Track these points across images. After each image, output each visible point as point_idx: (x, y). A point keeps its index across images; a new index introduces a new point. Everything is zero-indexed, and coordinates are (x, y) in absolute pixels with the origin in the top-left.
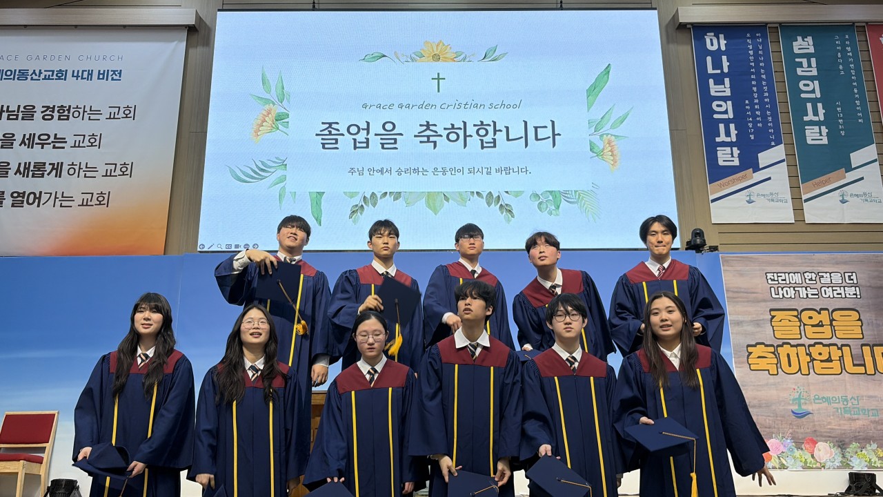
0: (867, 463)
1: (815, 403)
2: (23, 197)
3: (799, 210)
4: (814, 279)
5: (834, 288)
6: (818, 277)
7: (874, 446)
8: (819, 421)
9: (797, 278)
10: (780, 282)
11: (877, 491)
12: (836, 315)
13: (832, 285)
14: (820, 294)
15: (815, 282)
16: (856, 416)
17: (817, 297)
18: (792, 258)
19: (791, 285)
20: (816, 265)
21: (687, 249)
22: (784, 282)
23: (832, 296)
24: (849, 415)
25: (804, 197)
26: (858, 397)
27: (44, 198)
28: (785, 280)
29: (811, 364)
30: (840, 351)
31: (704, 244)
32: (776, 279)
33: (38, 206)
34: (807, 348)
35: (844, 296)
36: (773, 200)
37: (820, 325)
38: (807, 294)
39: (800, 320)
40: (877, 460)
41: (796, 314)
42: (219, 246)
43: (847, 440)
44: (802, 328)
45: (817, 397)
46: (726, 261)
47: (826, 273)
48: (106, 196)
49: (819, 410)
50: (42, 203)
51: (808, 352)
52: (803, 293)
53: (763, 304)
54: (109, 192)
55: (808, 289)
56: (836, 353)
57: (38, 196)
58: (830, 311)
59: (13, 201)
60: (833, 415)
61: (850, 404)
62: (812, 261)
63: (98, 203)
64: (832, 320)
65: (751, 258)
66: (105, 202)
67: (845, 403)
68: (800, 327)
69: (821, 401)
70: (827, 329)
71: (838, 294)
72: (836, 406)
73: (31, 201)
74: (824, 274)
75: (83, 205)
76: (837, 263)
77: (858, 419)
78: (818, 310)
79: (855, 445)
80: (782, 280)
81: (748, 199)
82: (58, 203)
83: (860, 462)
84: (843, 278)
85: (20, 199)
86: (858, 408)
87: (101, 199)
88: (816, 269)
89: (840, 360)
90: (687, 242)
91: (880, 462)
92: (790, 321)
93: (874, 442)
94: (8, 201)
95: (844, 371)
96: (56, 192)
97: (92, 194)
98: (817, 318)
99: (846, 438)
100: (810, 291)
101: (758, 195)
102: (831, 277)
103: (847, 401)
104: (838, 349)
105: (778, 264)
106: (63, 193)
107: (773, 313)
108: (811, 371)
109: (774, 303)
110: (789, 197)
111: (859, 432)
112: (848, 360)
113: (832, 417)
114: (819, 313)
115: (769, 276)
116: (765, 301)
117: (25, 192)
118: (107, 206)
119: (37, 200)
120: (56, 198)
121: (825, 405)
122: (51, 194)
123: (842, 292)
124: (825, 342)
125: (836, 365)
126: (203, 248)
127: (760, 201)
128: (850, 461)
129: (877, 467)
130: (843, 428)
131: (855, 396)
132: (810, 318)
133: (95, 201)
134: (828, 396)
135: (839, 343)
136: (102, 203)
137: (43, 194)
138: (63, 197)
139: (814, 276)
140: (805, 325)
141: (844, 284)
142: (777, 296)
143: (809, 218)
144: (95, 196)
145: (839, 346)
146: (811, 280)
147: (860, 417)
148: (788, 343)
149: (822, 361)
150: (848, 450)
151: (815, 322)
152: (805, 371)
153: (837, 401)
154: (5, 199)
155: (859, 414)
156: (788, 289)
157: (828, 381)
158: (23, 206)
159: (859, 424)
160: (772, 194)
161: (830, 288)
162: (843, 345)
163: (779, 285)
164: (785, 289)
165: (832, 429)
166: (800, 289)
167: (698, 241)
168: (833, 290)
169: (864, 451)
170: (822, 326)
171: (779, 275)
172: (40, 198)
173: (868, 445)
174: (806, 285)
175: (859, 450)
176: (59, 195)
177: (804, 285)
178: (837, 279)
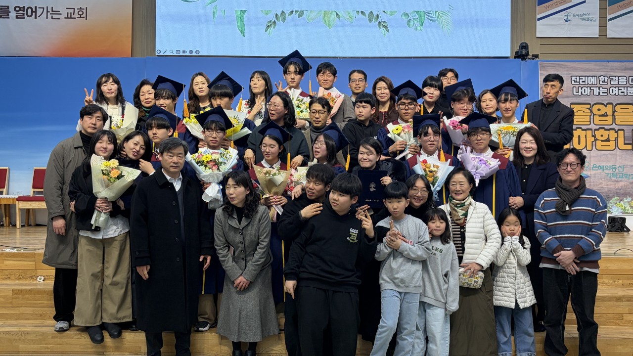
0: (622, 210)
1: (593, 170)
2: (24, 11)
3: (603, 27)
4: (606, 81)
5: (619, 88)
6: (609, 79)
7: (629, 199)
8: (594, 182)
9: (593, 80)
10: (581, 83)
11: (625, 229)
12: (618, 108)
13: (619, 86)
14: (608, 93)
15: (606, 83)
16: (620, 179)
17: (606, 94)
18: (592, 65)
19: (588, 85)
20: (609, 70)
21: (515, 57)
22: (584, 83)
23: (617, 94)
24: (615, 178)
25: (609, 17)
26: (623, 166)
27: (39, 11)
28: (584, 82)
29: (594, 143)
30: (616, 134)
31: (527, 54)
32: (578, 81)
33: (36, 18)
34: (593, 131)
35: (625, 94)
36: (585, 19)
37: (605, 115)
38: (599, 92)
39: (591, 112)
40: (629, 208)
41: (589, 107)
42: (171, 51)
43: (611, 195)
44: (592, 117)
45: (595, 166)
46: (543, 67)
47: (616, 76)
48: (84, 11)
49: (595, 174)
50: (37, 16)
51: (593, 134)
52: (596, 91)
53: (566, 99)
54: (86, 8)
55: (601, 88)
56: (613, 135)
57: (34, 10)
58: (614, 105)
59: (16, 13)
60: (604, 178)
61: (617, 171)
62: (606, 68)
63: (79, 16)
64: (614, 112)
65: (562, 65)
66: (84, 15)
67: (614, 170)
68: (590, 116)
69: (597, 169)
70: (610, 118)
71: (622, 92)
72: (607, 172)
73: (30, 14)
74: (614, 78)
75: (68, 18)
76: (625, 70)
77: (621, 181)
78: (606, 104)
79: (616, 198)
80: (583, 82)
81: (566, 18)
82: (49, 16)
83: (618, 210)
84: (628, 81)
85: (21, 12)
86: (623, 173)
87: (81, 13)
88: (609, 74)
89: (615, 140)
90: (516, 52)
91: (631, 209)
92: (584, 112)
93: (629, 197)
94: (13, 14)
95: (617, 148)
96: (47, 7)
97: (74, 9)
98: (604, 110)
99: (610, 193)
100: (602, 90)
101: (574, 15)
102: (619, 79)
103: (615, 169)
104: (616, 132)
105: (581, 69)
106: (52, 8)
107: (572, 106)
108: (594, 147)
109: (574, 98)
110: (597, 17)
111: (620, 190)
112: (621, 141)
113: (603, 180)
114: (606, 106)
115: (574, 78)
116: (567, 97)
117: (24, 7)
118: (86, 19)
119: (34, 13)
120: (47, 12)
121: (600, 171)
122: (43, 8)
123: (625, 91)
124: (606, 127)
125: (612, 143)
126: (160, 53)
127: (575, 20)
128: (611, 209)
129: (629, 213)
130: (610, 187)
131: (622, 165)
132: (599, 110)
133: (76, 15)
134: (603, 165)
135: (617, 128)
136: (82, 16)
137: (38, 9)
138: (52, 11)
139: (606, 78)
140: (594, 115)
141: (628, 85)
142: (577, 94)
143: (610, 34)
144: (77, 11)
145: (616, 130)
146: (604, 81)
147: (623, 179)
148: (580, 128)
149: (602, 141)
150: (610, 201)
151: (601, 113)
152: (589, 147)
153: (609, 169)
154: (10, 12)
155: (623, 178)
156: (586, 88)
157: (604, 155)
158: (24, 18)
159: (622, 184)
160: (584, 14)
161: (617, 88)
162: (619, 130)
163: (580, 85)
164: (583, 89)
165: (602, 187)
166: (594, 88)
167: (524, 52)
168: (619, 90)
169: (622, 203)
170: (607, 116)
171: (581, 78)
172: (36, 12)
173: (625, 198)
174: (599, 86)
175: (618, 202)
176: (50, 10)
177: (598, 85)
178: (623, 81)
